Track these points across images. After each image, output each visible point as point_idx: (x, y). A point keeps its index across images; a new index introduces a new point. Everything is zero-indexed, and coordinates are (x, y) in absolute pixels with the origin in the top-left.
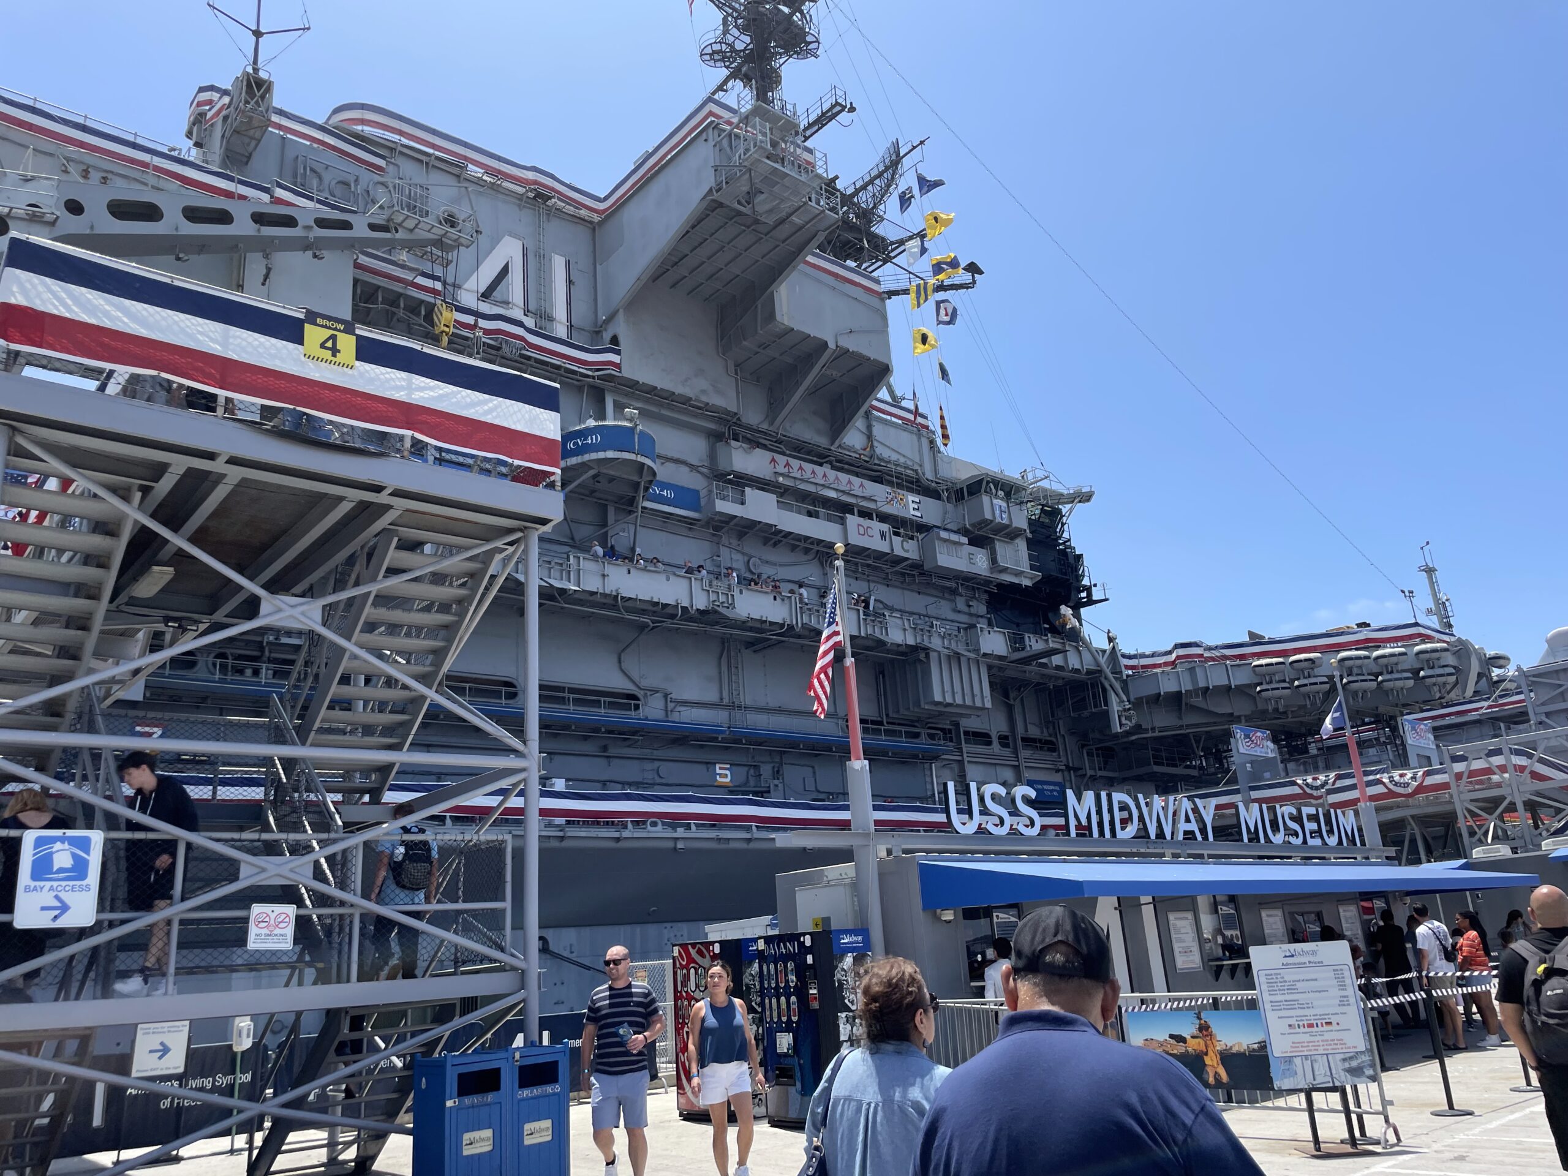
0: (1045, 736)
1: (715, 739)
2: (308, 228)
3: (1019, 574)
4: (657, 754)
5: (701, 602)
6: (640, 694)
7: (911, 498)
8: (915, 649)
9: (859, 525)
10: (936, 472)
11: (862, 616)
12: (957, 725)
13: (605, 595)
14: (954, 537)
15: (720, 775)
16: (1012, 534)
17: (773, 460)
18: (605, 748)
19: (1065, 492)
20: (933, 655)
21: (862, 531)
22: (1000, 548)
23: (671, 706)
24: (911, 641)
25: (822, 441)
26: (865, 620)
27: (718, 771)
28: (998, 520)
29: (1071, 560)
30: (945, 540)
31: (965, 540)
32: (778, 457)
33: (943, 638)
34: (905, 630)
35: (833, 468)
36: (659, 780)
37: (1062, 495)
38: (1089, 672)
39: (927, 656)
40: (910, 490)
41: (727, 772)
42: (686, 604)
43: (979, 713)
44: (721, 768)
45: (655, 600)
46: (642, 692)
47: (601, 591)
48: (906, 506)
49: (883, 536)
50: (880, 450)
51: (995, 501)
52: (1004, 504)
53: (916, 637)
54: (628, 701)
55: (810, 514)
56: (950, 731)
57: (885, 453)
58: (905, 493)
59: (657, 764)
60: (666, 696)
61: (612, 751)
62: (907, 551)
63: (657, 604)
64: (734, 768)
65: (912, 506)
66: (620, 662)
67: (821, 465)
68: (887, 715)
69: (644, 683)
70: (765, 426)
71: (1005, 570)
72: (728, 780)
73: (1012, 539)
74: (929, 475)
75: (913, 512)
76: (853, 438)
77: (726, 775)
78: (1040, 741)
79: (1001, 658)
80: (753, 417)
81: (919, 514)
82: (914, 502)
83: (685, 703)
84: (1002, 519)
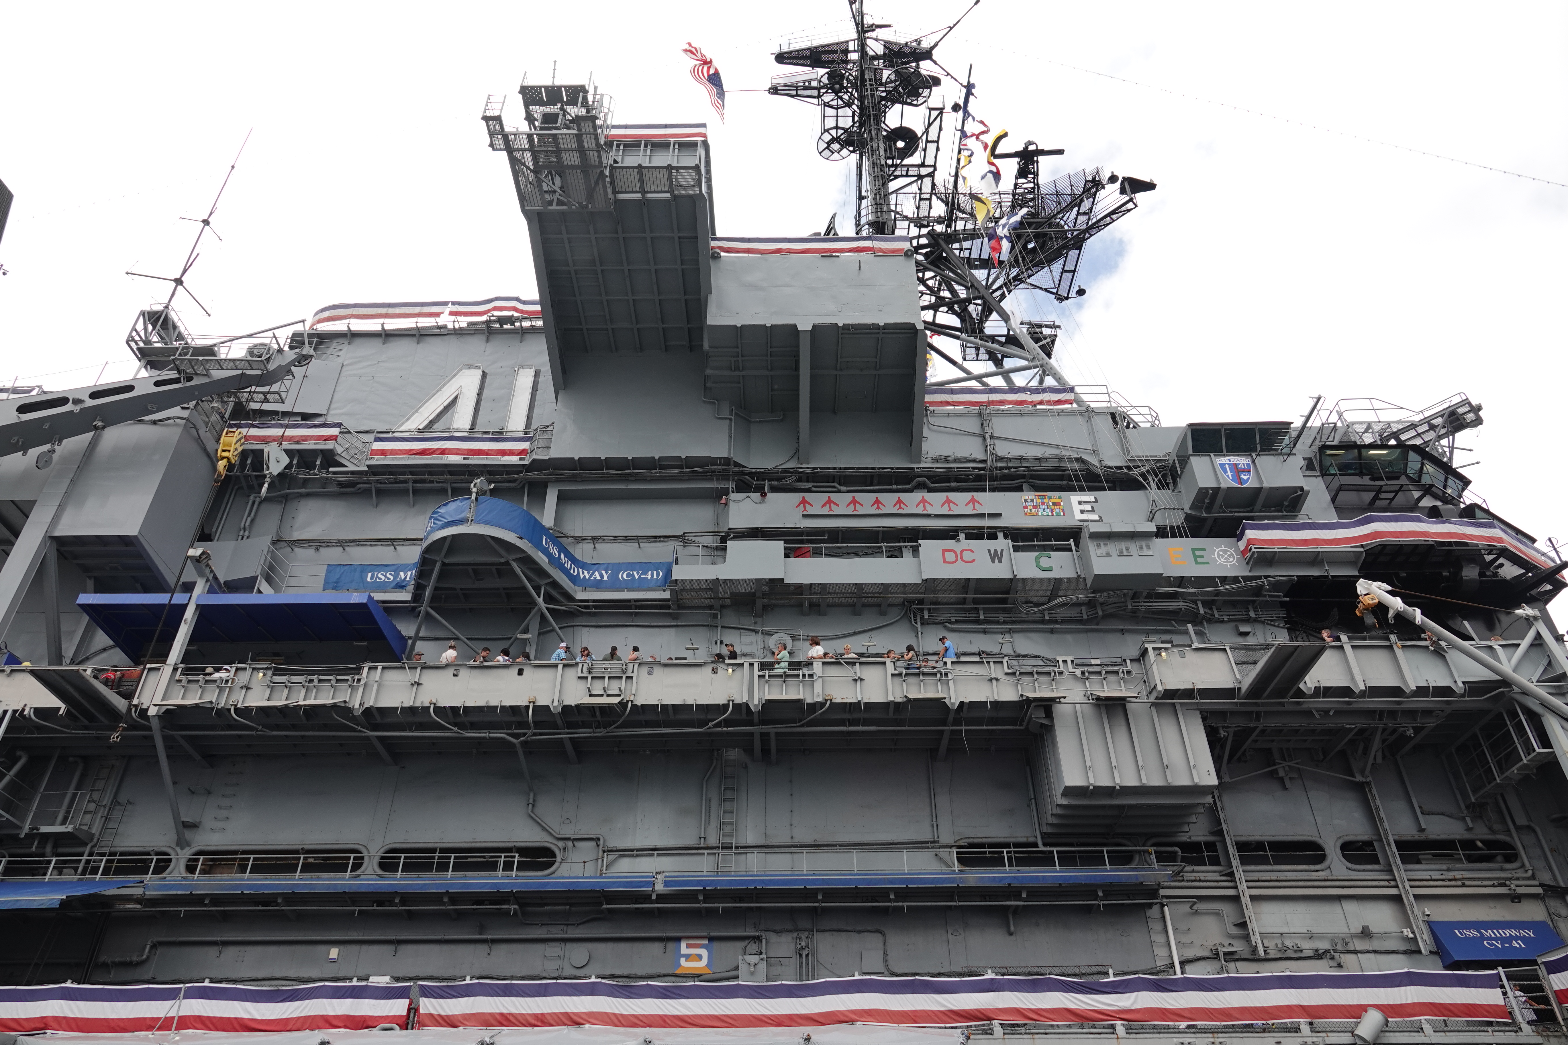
0: (1481, 833)
2: (78, 402)
4: (571, 932)
6: (555, 846)
7: (1075, 498)
9: (944, 551)
10: (1126, 451)
14: (1124, 527)
17: (804, 502)
18: (482, 929)
20: (1061, 711)
21: (949, 558)
23: (607, 857)
24: (1008, 696)
28: (1232, 486)
30: (1107, 535)
32: (811, 497)
33: (1083, 680)
34: (992, 682)
36: (569, 972)
37: (1405, 423)
38: (1474, 688)
39: (1047, 714)
40: (1072, 489)
41: (704, 952)
44: (688, 946)
46: (561, 844)
49: (996, 557)
50: (1003, 449)
53: (1019, 687)
54: (540, 858)
57: (1017, 451)
58: (1063, 493)
59: (571, 945)
60: (598, 846)
61: (495, 932)
62: (1050, 570)
64: (716, 945)
65: (1077, 508)
66: (530, 805)
69: (560, 831)
72: (704, 962)
74: (1111, 461)
75: (1079, 516)
77: (700, 957)
78: (1468, 845)
79: (1221, 693)
80: (768, 459)
81: (1095, 517)
82: (1080, 503)
83: (634, 852)
84: (1241, 481)
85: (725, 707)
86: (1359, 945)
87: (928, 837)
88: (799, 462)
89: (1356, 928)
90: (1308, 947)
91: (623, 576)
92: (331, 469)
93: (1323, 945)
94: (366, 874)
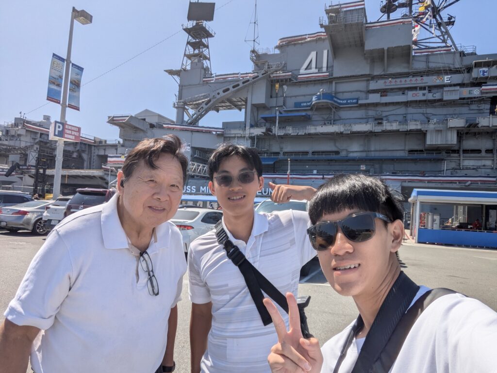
5: (341, 130)
6: (340, 151)
13: (316, 133)
17: (385, 82)
18: (329, 164)
21: (414, 95)
24: (419, 128)
25: (406, 70)
27: (361, 167)
33: (434, 124)
34: (417, 125)
39: (426, 132)
40: (446, 74)
42: (337, 131)
49: (424, 95)
50: (431, 66)
53: (421, 126)
54: (337, 153)
56: (458, 150)
57: (435, 65)
58: (444, 76)
60: (347, 151)
62: (435, 97)
64: (367, 166)
65: (446, 79)
66: (335, 144)
67: (408, 77)
68: (424, 148)
69: (340, 148)
70: (382, 73)
74: (457, 66)
75: (446, 82)
76: (418, 65)
79: (461, 127)
80: (377, 72)
81: (449, 82)
83: (353, 152)
84: (484, 75)
86: (482, 167)
87: (403, 149)
88: (385, 72)
89: (483, 164)
90: (472, 167)
91: (349, 101)
92: (291, 82)
93: (475, 167)
94: (310, 156)
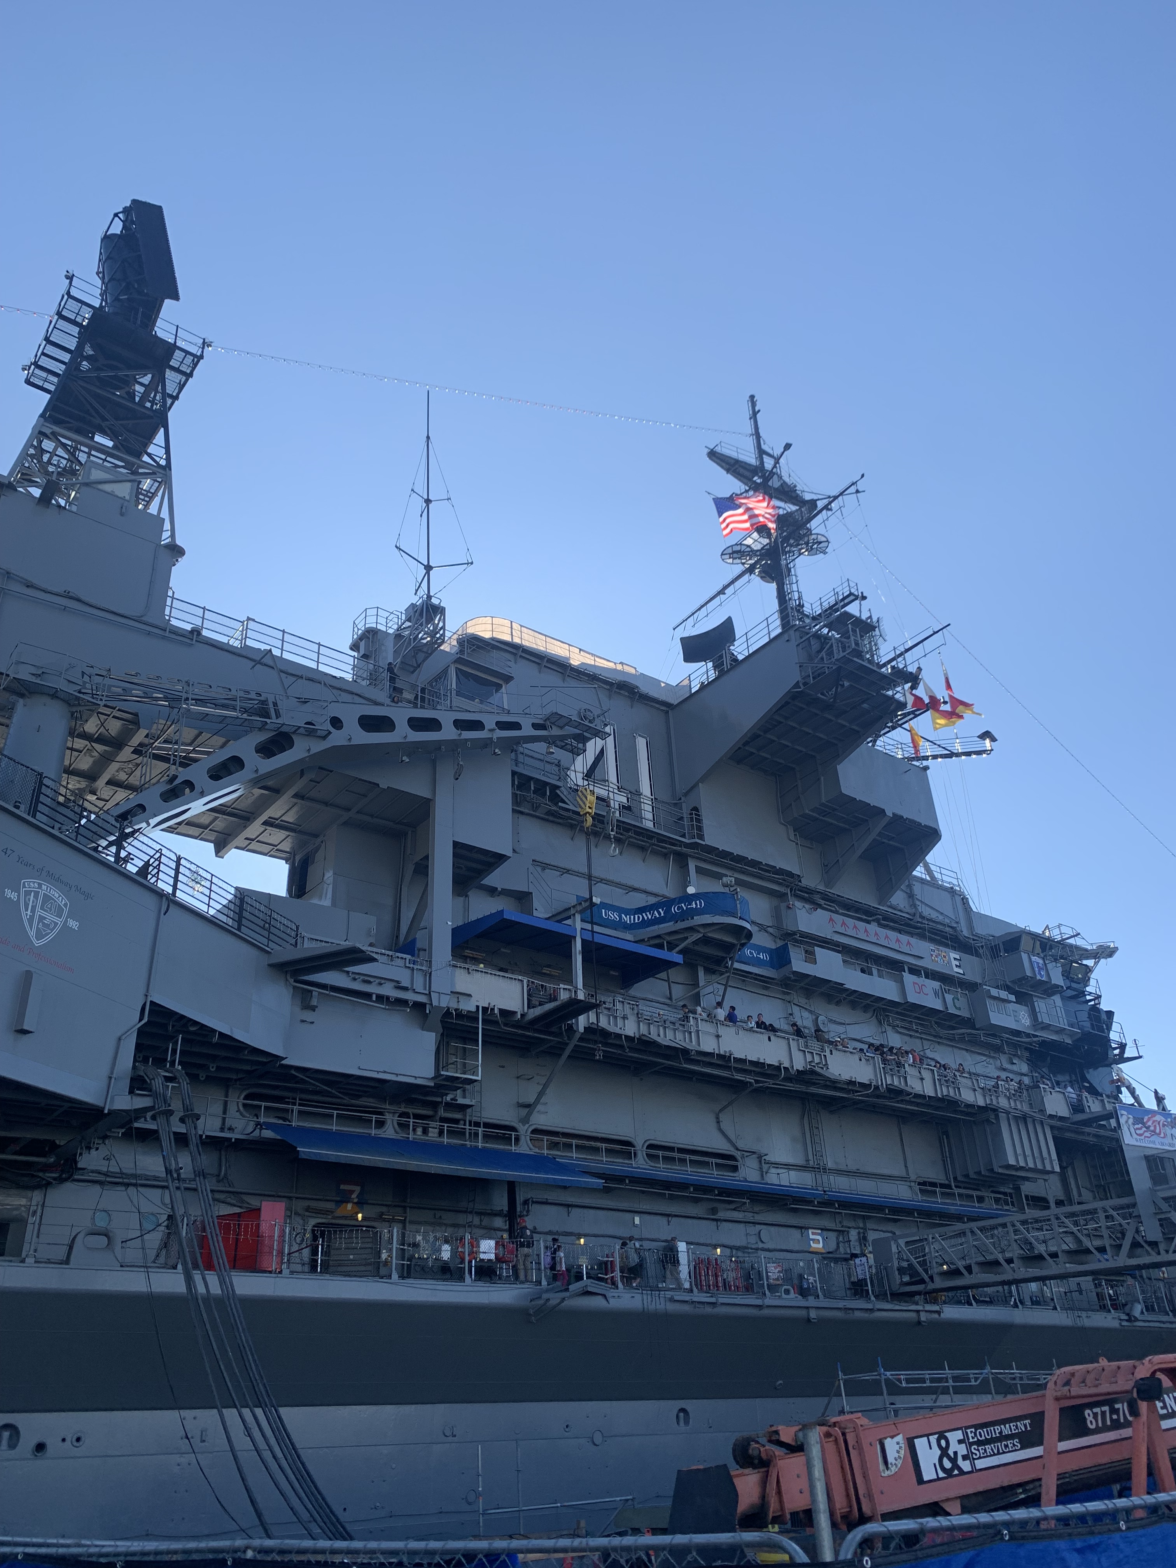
1: (810, 1202)
2: (492, 730)
3: (1061, 1031)
4: (758, 1218)
5: (799, 1064)
6: (738, 1155)
7: (953, 955)
8: (985, 1109)
9: (914, 983)
10: (971, 929)
11: (936, 1077)
12: (1017, 1189)
13: (720, 1056)
14: (1004, 994)
15: (813, 1240)
16: (1049, 990)
17: (831, 919)
18: (714, 1211)
19: (1089, 948)
20: (1002, 1116)
21: (917, 988)
22: (1041, 1005)
23: (765, 1167)
24: (981, 1102)
25: (869, 900)
26: (939, 1080)
27: (811, 1237)
28: (1038, 977)
29: (1104, 1017)
30: (995, 998)
31: (1012, 998)
32: (834, 916)
33: (1009, 1098)
34: (975, 1090)
35: (881, 925)
36: (761, 1245)
37: (1086, 950)
39: (997, 1117)
40: (951, 947)
41: (819, 1238)
42: (787, 1064)
43: (1046, 1177)
44: (813, 1234)
45: (762, 1061)
46: (739, 1153)
47: (717, 1052)
48: (949, 962)
49: (936, 994)
50: (921, 909)
51: (1034, 958)
52: (1041, 961)
53: (984, 1096)
54: (728, 1162)
55: (863, 971)
56: (1011, 1195)
57: (926, 912)
58: (947, 950)
59: (758, 1227)
60: (760, 1157)
61: (721, 1215)
62: (959, 1009)
63: (763, 1064)
64: (825, 1233)
65: (953, 963)
66: (718, 1122)
67: (868, 922)
68: (955, 1179)
69: (740, 1145)
70: (821, 887)
71: (1046, 1027)
72: (821, 1245)
73: (1050, 995)
74: (966, 933)
75: (956, 970)
76: (898, 899)
77: (819, 1241)
79: (1062, 1119)
80: (811, 880)
81: (961, 971)
82: (955, 959)
83: (777, 1165)
84: (1042, 976)
85: (870, 1085)
87: (904, 1174)
88: (826, 886)
91: (748, 952)
92: (560, 804)
94: (640, 1164)
